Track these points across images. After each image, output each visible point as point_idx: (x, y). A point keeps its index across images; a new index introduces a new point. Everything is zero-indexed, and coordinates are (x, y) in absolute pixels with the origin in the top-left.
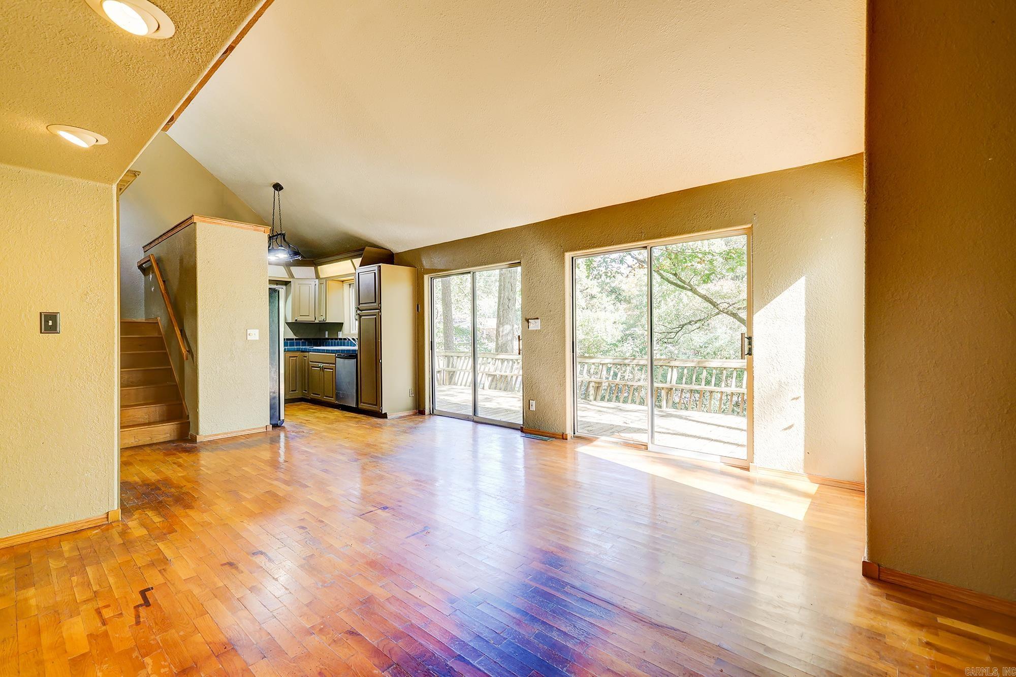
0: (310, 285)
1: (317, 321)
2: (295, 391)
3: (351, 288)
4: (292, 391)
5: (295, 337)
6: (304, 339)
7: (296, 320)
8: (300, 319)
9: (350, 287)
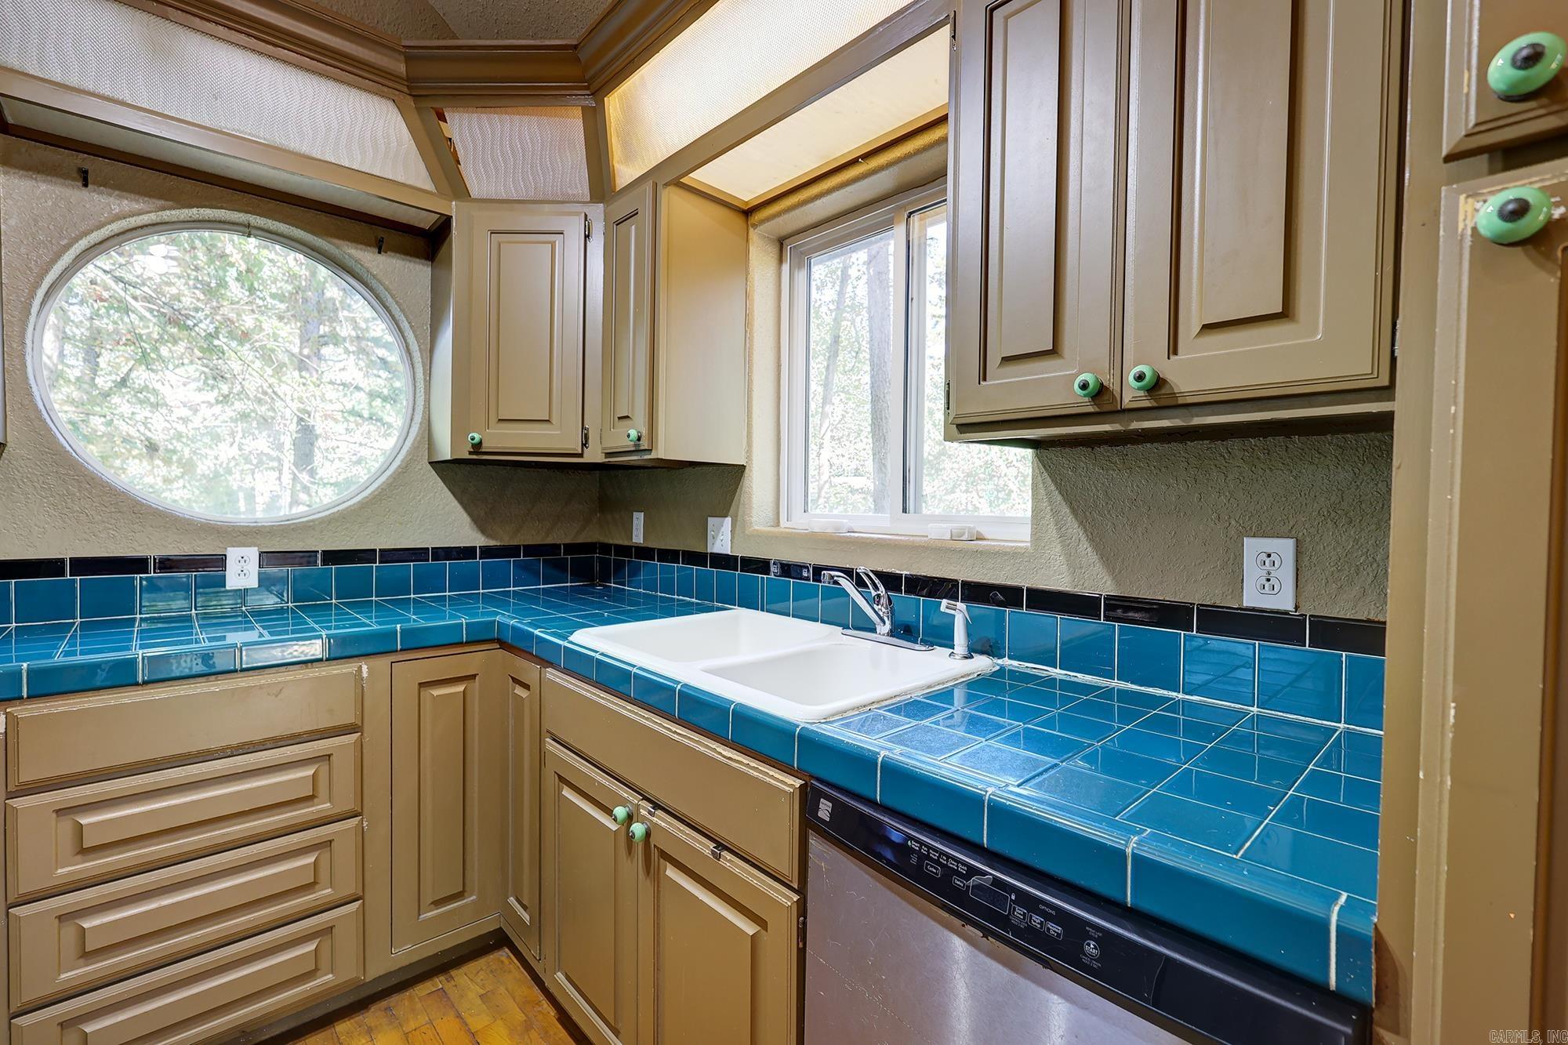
0: (558, 238)
1: (594, 455)
2: (459, 896)
3: (786, 267)
4: (438, 903)
5: (478, 540)
6: (531, 550)
7: (477, 447)
8: (503, 439)
9: (781, 261)
